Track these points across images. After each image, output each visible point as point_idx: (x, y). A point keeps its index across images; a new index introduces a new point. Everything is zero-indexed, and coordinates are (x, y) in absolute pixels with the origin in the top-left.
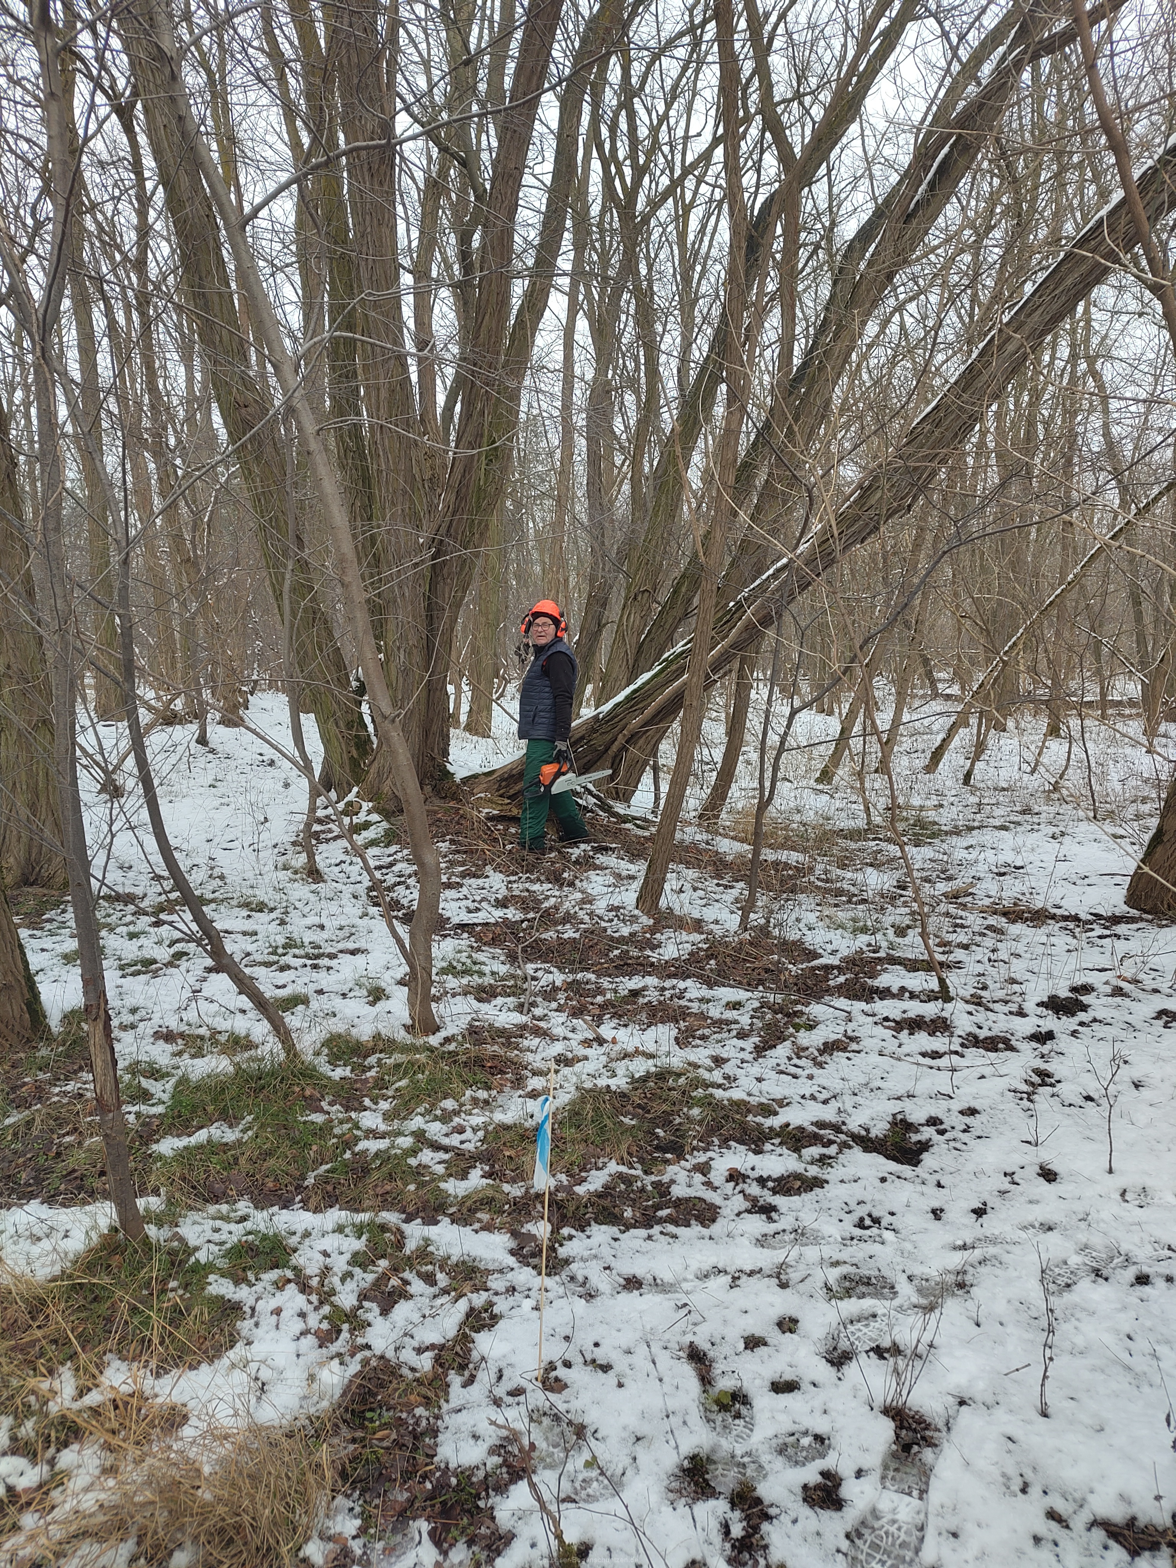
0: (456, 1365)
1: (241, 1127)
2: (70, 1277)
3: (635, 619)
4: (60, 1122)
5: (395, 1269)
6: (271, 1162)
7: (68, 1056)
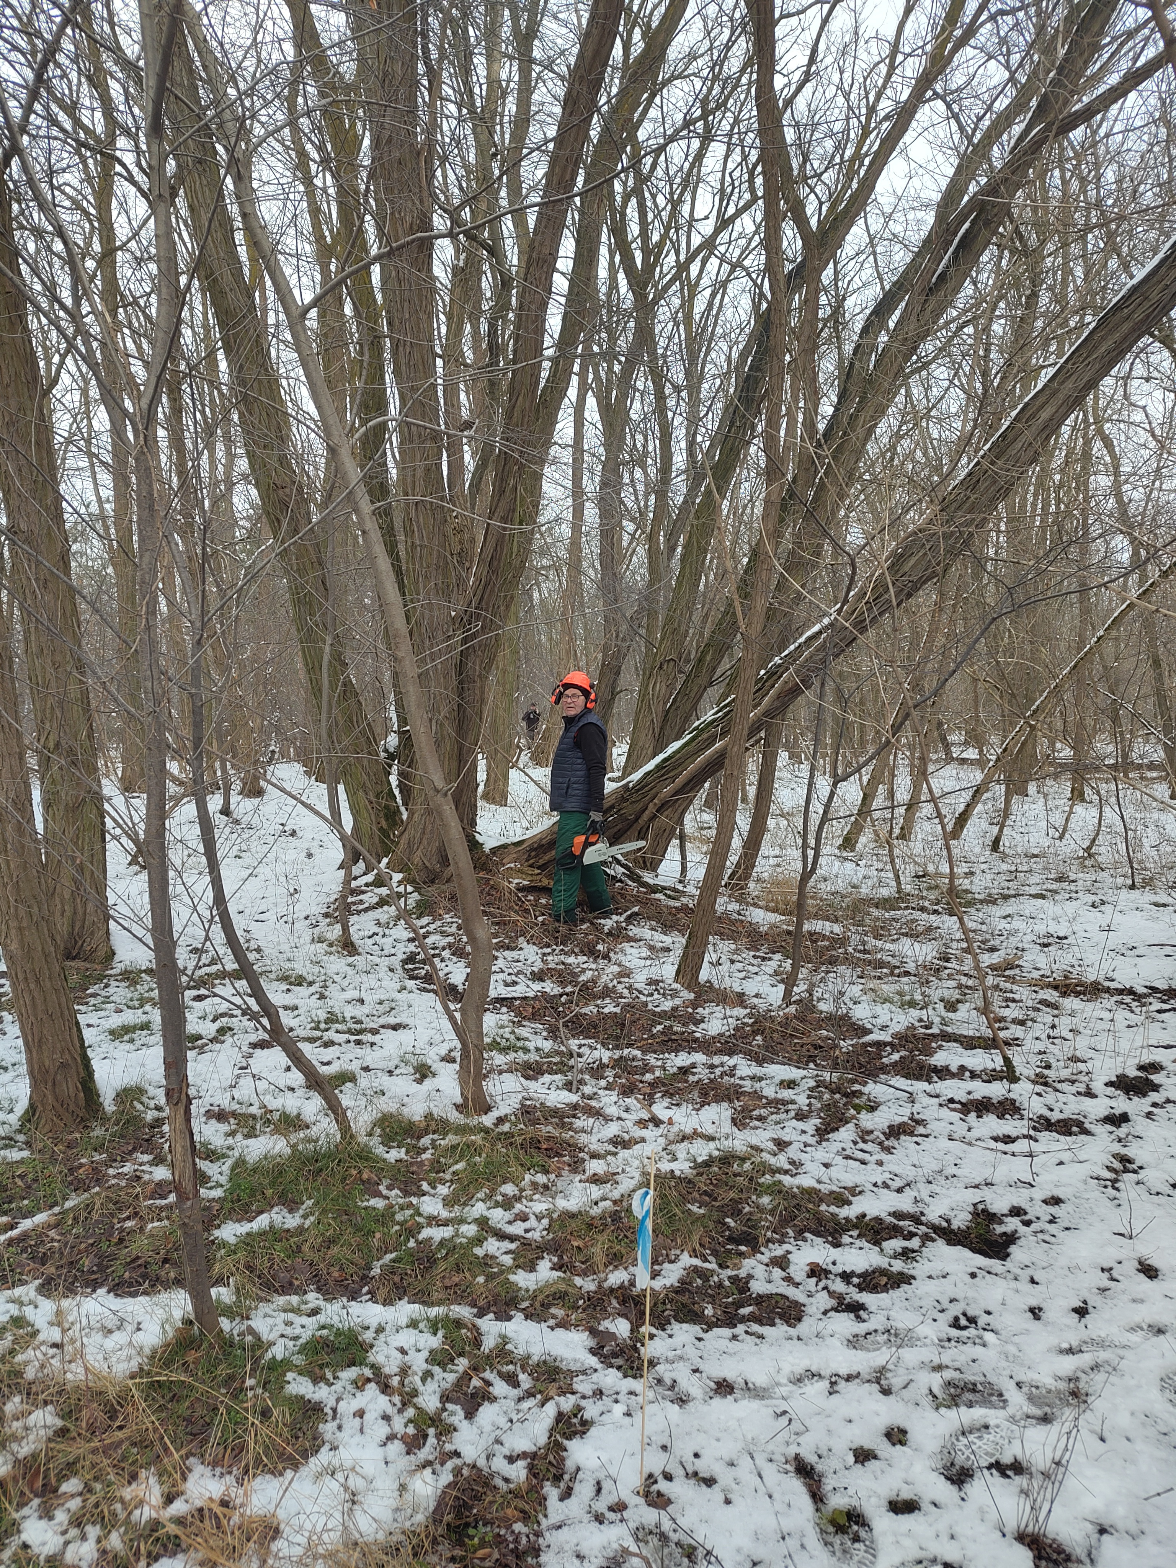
0: (551, 1476)
1: (301, 1212)
2: (149, 1373)
3: (661, 687)
4: (120, 1205)
5: (475, 1369)
6: (335, 1250)
7: (122, 1136)
